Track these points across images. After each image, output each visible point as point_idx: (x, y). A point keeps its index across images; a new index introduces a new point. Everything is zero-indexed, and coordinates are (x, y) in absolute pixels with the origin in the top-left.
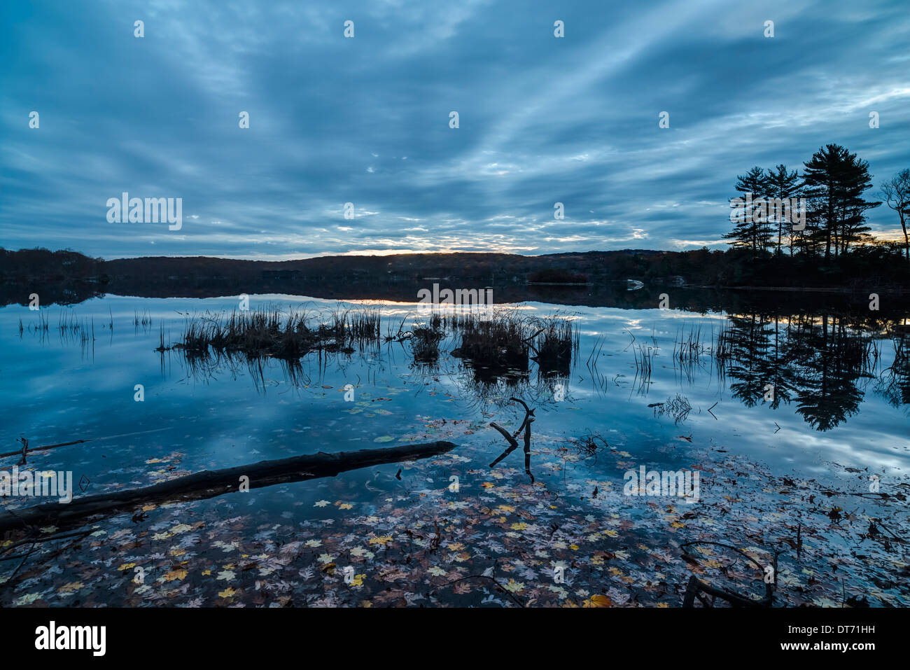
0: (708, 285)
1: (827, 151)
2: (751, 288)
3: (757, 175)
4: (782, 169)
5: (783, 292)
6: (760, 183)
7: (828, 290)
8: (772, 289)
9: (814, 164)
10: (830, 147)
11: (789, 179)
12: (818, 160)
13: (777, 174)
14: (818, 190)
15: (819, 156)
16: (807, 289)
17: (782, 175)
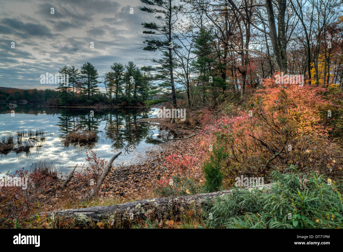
0: (48, 106)
1: (87, 65)
2: (66, 107)
3: (66, 68)
4: (73, 67)
5: (76, 108)
6: (67, 71)
7: (89, 107)
8: (73, 107)
9: (83, 68)
10: (88, 63)
11: (76, 71)
12: (85, 66)
13: (72, 69)
14: (85, 76)
15: (85, 65)
16: (84, 107)
17: (73, 70)
